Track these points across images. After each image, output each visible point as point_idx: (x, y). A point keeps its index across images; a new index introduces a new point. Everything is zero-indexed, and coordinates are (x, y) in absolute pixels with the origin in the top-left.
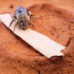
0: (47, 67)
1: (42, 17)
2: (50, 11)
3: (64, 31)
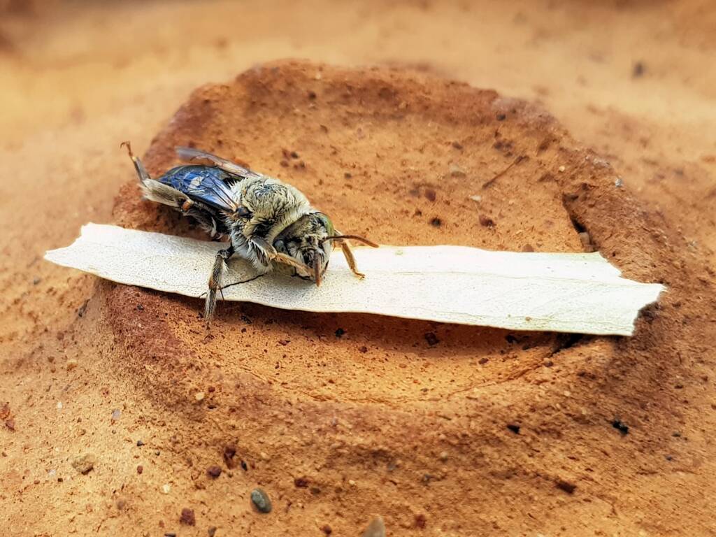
0: (636, 380)
1: (294, 156)
2: (311, 105)
3: (493, 181)
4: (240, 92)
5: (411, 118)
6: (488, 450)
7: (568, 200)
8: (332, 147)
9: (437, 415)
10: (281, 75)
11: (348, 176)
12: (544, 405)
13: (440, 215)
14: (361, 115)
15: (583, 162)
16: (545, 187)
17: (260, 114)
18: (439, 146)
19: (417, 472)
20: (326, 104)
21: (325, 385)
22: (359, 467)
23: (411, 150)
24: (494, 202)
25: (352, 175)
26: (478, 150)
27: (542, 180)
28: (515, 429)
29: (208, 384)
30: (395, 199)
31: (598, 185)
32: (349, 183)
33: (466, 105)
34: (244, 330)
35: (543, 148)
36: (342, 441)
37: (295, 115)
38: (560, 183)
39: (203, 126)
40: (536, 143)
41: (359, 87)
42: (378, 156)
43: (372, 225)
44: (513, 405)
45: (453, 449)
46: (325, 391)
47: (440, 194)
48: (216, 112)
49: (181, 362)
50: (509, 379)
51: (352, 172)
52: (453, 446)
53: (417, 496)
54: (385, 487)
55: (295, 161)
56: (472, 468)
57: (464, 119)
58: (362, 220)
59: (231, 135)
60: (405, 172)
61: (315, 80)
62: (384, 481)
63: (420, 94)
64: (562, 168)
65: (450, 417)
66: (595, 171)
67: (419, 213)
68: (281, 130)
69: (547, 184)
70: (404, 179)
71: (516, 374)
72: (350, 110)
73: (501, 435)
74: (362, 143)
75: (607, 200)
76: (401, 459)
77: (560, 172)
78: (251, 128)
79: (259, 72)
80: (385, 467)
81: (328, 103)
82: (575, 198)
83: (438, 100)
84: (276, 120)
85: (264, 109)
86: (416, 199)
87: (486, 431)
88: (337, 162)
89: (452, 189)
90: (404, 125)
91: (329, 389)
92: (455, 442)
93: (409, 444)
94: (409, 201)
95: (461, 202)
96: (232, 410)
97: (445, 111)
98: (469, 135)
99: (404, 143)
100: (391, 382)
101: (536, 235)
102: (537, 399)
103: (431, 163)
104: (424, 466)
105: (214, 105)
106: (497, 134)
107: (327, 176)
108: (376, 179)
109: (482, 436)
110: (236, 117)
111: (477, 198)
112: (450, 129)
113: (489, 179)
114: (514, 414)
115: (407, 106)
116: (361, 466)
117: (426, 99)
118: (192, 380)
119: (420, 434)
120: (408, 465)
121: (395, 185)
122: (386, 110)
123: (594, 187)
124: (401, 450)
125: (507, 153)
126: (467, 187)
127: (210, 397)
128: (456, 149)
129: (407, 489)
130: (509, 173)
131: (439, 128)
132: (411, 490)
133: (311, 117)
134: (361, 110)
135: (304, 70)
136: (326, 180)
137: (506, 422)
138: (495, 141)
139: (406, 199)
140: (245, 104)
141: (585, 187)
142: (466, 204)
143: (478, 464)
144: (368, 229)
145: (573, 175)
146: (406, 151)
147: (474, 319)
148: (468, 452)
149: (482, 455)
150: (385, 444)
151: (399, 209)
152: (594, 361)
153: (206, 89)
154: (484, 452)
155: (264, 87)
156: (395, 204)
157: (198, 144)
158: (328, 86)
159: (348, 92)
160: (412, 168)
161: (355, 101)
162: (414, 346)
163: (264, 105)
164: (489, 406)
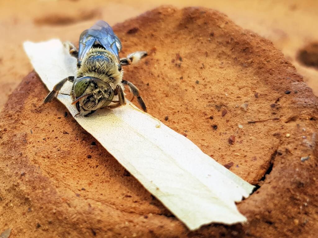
1: (180, 59)
2: (209, 39)
3: (255, 122)
4: (179, 16)
5: (250, 69)
6: (75, 233)
7: (276, 153)
8: (203, 64)
9: (65, 201)
10: (204, 17)
11: (197, 82)
12: (117, 232)
13: (220, 125)
14: (228, 56)
15: (299, 138)
16: (273, 139)
17: (182, 32)
18: (250, 91)
19: (36, 220)
20: (216, 42)
21: (44, 158)
22: (19, 200)
23: (236, 86)
24: (246, 133)
25: (199, 83)
26: (264, 103)
27: (274, 135)
28: (95, 234)
29: (7, 127)
30: (207, 105)
31: (293, 154)
32: (195, 86)
33: (279, 76)
34: (59, 118)
35: (292, 119)
36: (18, 183)
37: (199, 40)
38: (281, 142)
39: (149, 24)
40: (291, 114)
41: (236, 41)
42: (218, 80)
43: (183, 111)
44: (102, 221)
45: (57, 221)
46: (40, 160)
47: (229, 115)
48: (161, 21)
49: (9, 112)
50: (123, 211)
51: (201, 81)
52: (58, 219)
53: (31, 230)
54: (22, 217)
55: (179, 62)
56: (61, 236)
57: (271, 83)
58: (181, 106)
59: (160, 35)
60: (222, 95)
61: (219, 27)
62: (24, 214)
63: (263, 60)
64: (288, 135)
65: (71, 206)
66: (299, 146)
67: (211, 118)
68: (187, 44)
69: (275, 139)
70: (219, 97)
71: (128, 211)
72: (225, 51)
73: (85, 230)
74: (218, 70)
75: (288, 164)
76: (34, 209)
77: (286, 136)
78: (174, 36)
79: (193, 10)
80: (27, 208)
81: (217, 42)
82: (280, 154)
83: (270, 67)
84: (189, 38)
85: (186, 29)
86: (216, 111)
87: (78, 224)
88: (199, 73)
89: (236, 115)
90: (244, 71)
91: (44, 160)
92: (60, 218)
93: (40, 205)
94: (212, 110)
95: (233, 124)
96: (3, 144)
97: (267, 75)
98: (266, 93)
99: (236, 81)
100: (80, 177)
101: (243, 160)
102: (117, 227)
103: (238, 97)
104: (40, 219)
105: (162, 16)
106: (278, 100)
107: (188, 77)
108: (207, 91)
109: (74, 224)
110: (170, 27)
111: (240, 126)
112: (263, 86)
113: (254, 120)
114: (99, 226)
115: (252, 62)
116: (20, 200)
117: (263, 63)
118: (4, 122)
119: (48, 204)
120: (35, 213)
121: (212, 98)
122: (242, 60)
123: (291, 153)
124: (36, 204)
125: (273, 112)
126: (242, 119)
127: (3, 133)
128: (255, 97)
129: (29, 224)
130: (265, 123)
131: (257, 82)
132: (30, 226)
133: (205, 45)
134: (230, 53)
135: (218, 19)
136: (185, 78)
137: (91, 226)
138: (274, 102)
139: (212, 108)
140: (178, 23)
141: (287, 151)
142: (234, 127)
143: (65, 236)
144: (178, 112)
145: (290, 142)
146: (233, 85)
147: (136, 172)
148: (63, 227)
149: (69, 234)
150: (32, 197)
151: (203, 111)
152: (163, 230)
153: (165, 7)
154: (70, 232)
155: (191, 18)
156: (205, 108)
157: (140, 31)
158: (223, 33)
159: (230, 41)
160: (226, 94)
161: (230, 46)
162: (116, 170)
163: (186, 27)
164: (90, 213)
